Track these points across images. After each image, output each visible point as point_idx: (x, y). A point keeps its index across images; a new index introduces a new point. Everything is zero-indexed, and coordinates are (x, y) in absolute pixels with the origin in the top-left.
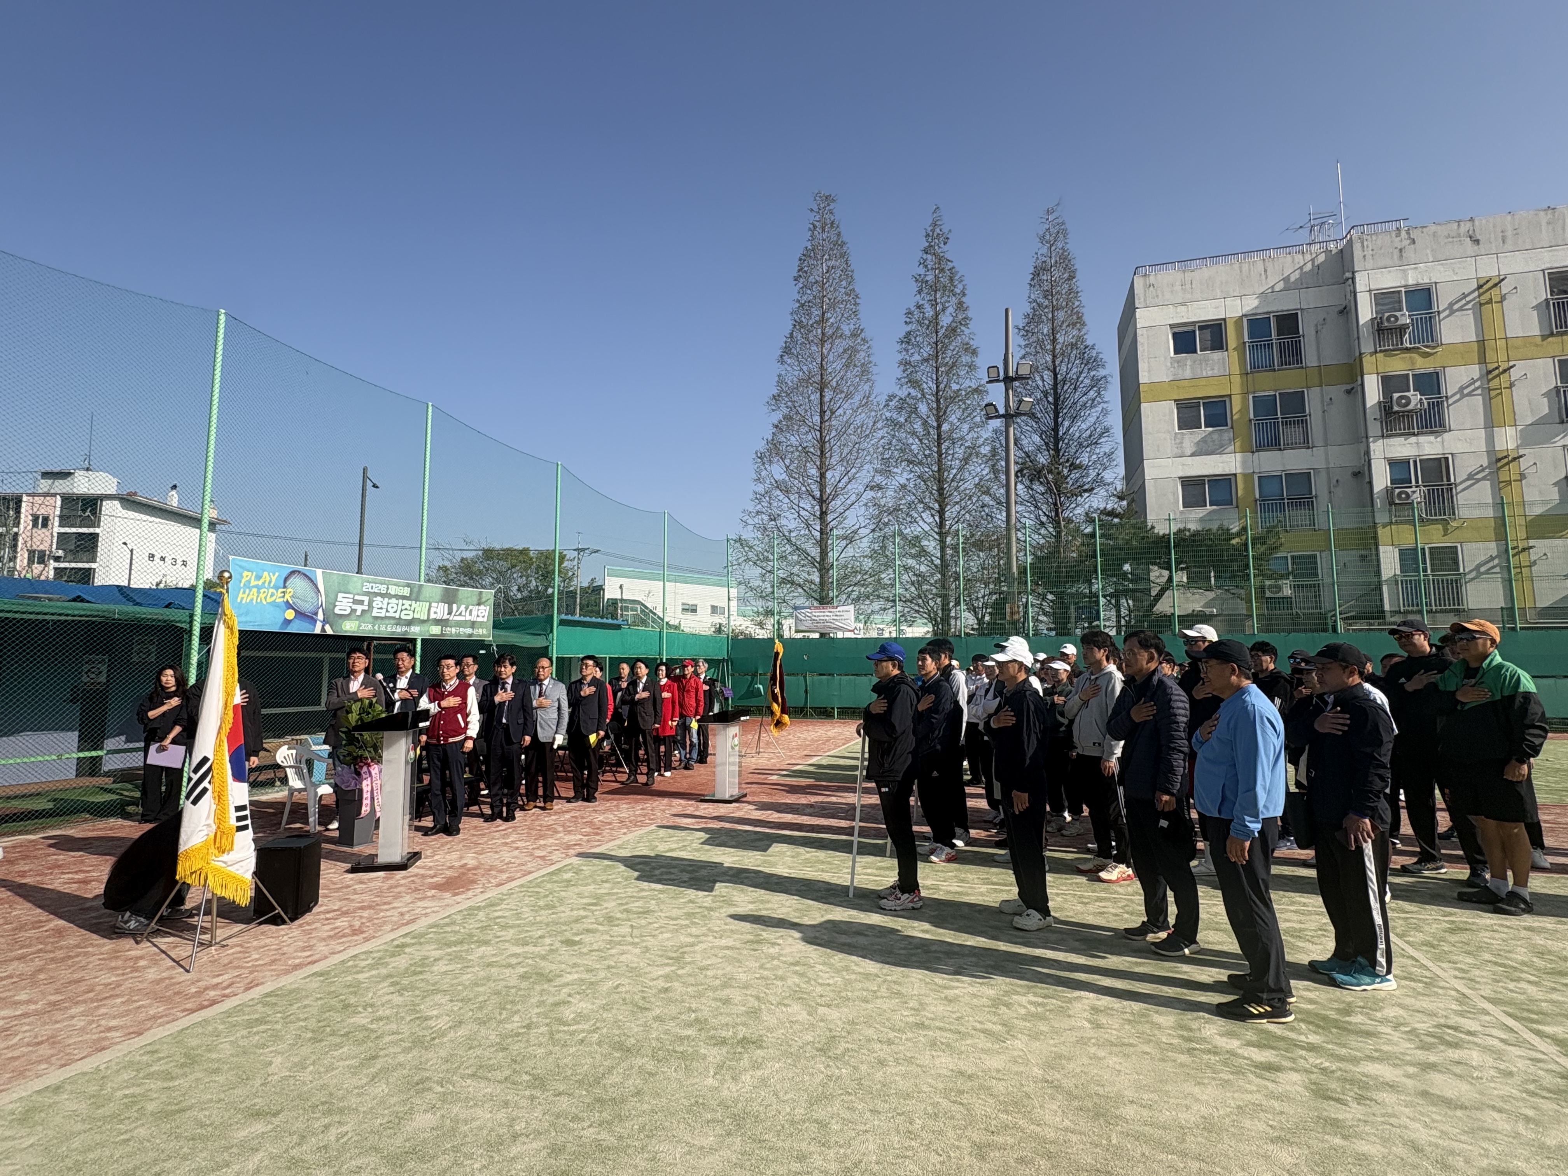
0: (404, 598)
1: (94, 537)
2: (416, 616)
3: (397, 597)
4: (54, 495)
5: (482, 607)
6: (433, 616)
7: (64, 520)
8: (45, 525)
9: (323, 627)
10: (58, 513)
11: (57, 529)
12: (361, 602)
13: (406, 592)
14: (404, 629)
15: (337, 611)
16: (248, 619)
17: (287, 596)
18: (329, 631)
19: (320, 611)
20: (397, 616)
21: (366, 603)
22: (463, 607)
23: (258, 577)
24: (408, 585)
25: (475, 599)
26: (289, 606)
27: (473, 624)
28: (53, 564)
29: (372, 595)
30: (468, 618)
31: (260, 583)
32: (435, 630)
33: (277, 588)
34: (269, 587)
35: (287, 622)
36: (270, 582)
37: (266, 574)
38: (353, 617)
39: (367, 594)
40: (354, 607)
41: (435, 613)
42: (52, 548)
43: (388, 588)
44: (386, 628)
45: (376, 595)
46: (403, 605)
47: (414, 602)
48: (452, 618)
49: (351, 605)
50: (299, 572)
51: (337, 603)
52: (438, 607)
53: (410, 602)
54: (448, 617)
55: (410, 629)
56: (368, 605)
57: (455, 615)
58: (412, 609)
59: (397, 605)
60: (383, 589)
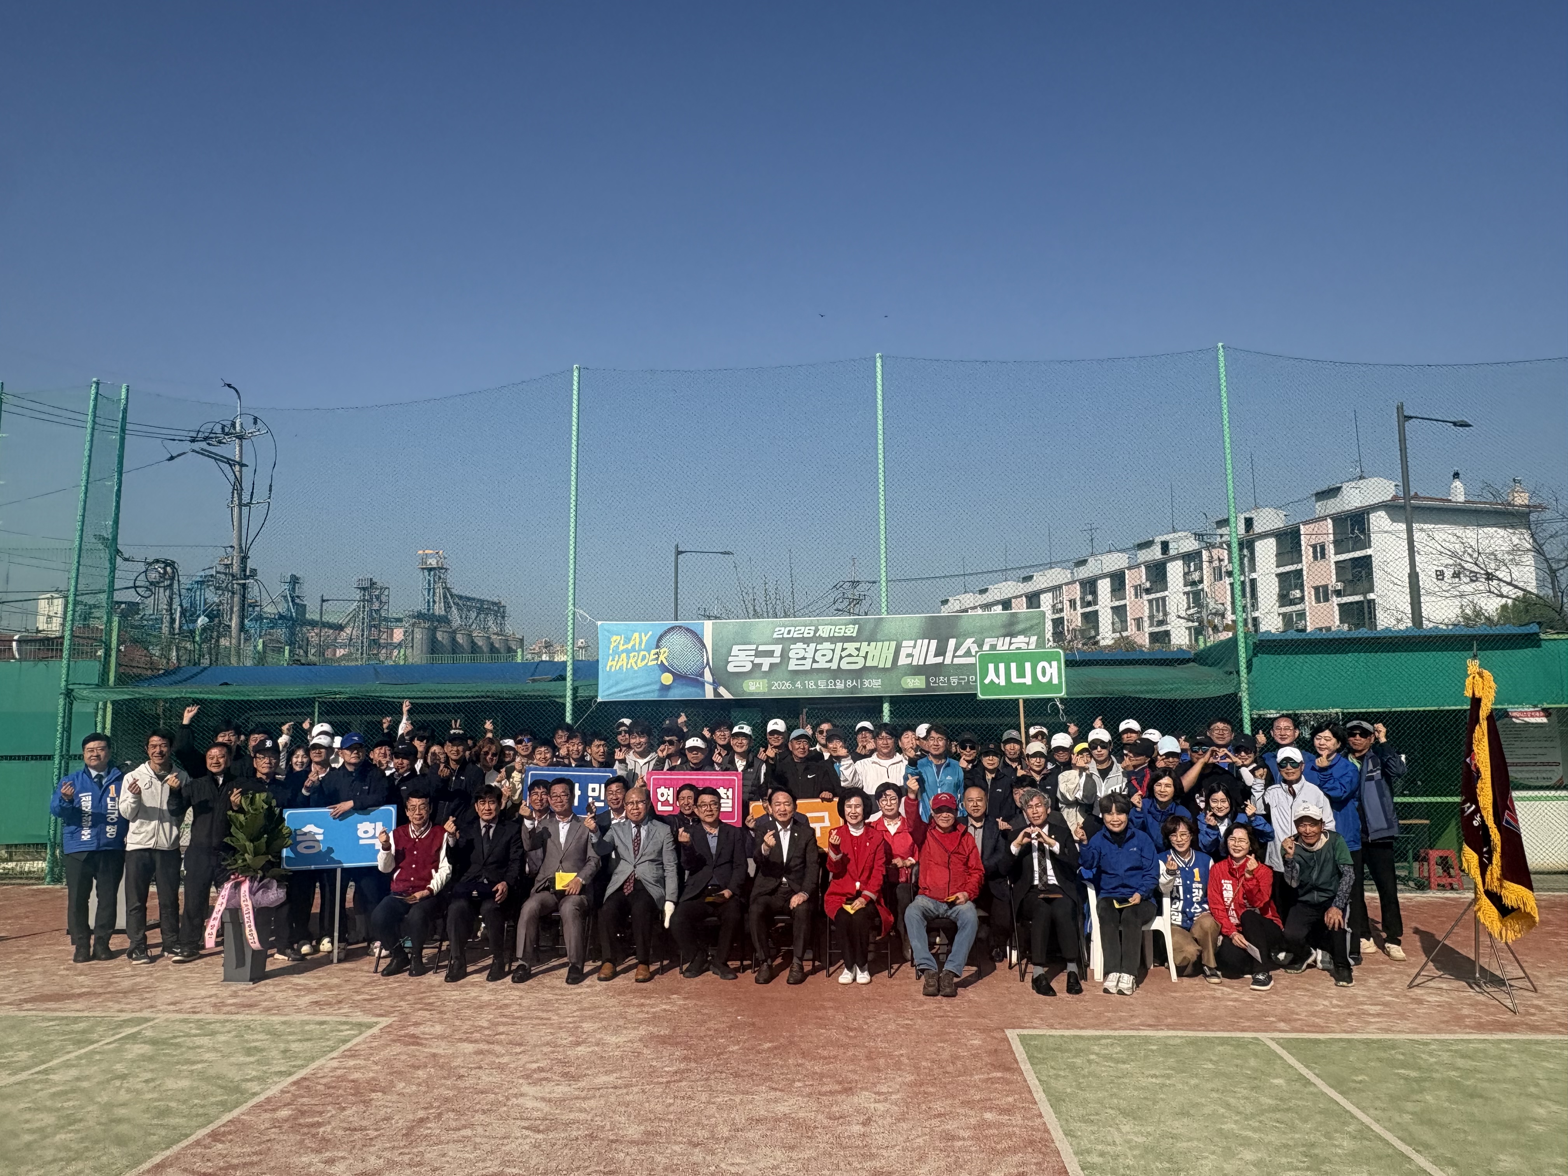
0: (847, 639)
1: (1367, 560)
2: (870, 663)
3: (833, 640)
4: (1325, 518)
7: (1340, 546)
8: (1323, 556)
9: (715, 690)
10: (1331, 537)
11: (1333, 557)
12: (770, 654)
13: (851, 631)
14: (850, 684)
15: (731, 668)
16: (621, 688)
17: (662, 657)
18: (726, 695)
19: (707, 670)
20: (834, 666)
21: (778, 653)
23: (628, 641)
24: (854, 622)
25: (1000, 628)
26: (664, 669)
28: (1335, 600)
29: (786, 642)
31: (630, 646)
32: (915, 683)
33: (648, 650)
34: (641, 649)
35: (665, 688)
36: (640, 644)
37: (636, 635)
38: (757, 674)
39: (781, 641)
40: (758, 661)
41: (910, 655)
42: (1333, 582)
43: (816, 631)
44: (816, 684)
45: (795, 640)
46: (843, 650)
47: (865, 644)
48: (948, 661)
49: (752, 658)
50: (680, 627)
51: (730, 659)
52: (914, 647)
53: (857, 645)
54: (939, 660)
55: (862, 683)
56: (781, 656)
57: (954, 656)
58: (862, 653)
59: (833, 651)
60: (808, 632)
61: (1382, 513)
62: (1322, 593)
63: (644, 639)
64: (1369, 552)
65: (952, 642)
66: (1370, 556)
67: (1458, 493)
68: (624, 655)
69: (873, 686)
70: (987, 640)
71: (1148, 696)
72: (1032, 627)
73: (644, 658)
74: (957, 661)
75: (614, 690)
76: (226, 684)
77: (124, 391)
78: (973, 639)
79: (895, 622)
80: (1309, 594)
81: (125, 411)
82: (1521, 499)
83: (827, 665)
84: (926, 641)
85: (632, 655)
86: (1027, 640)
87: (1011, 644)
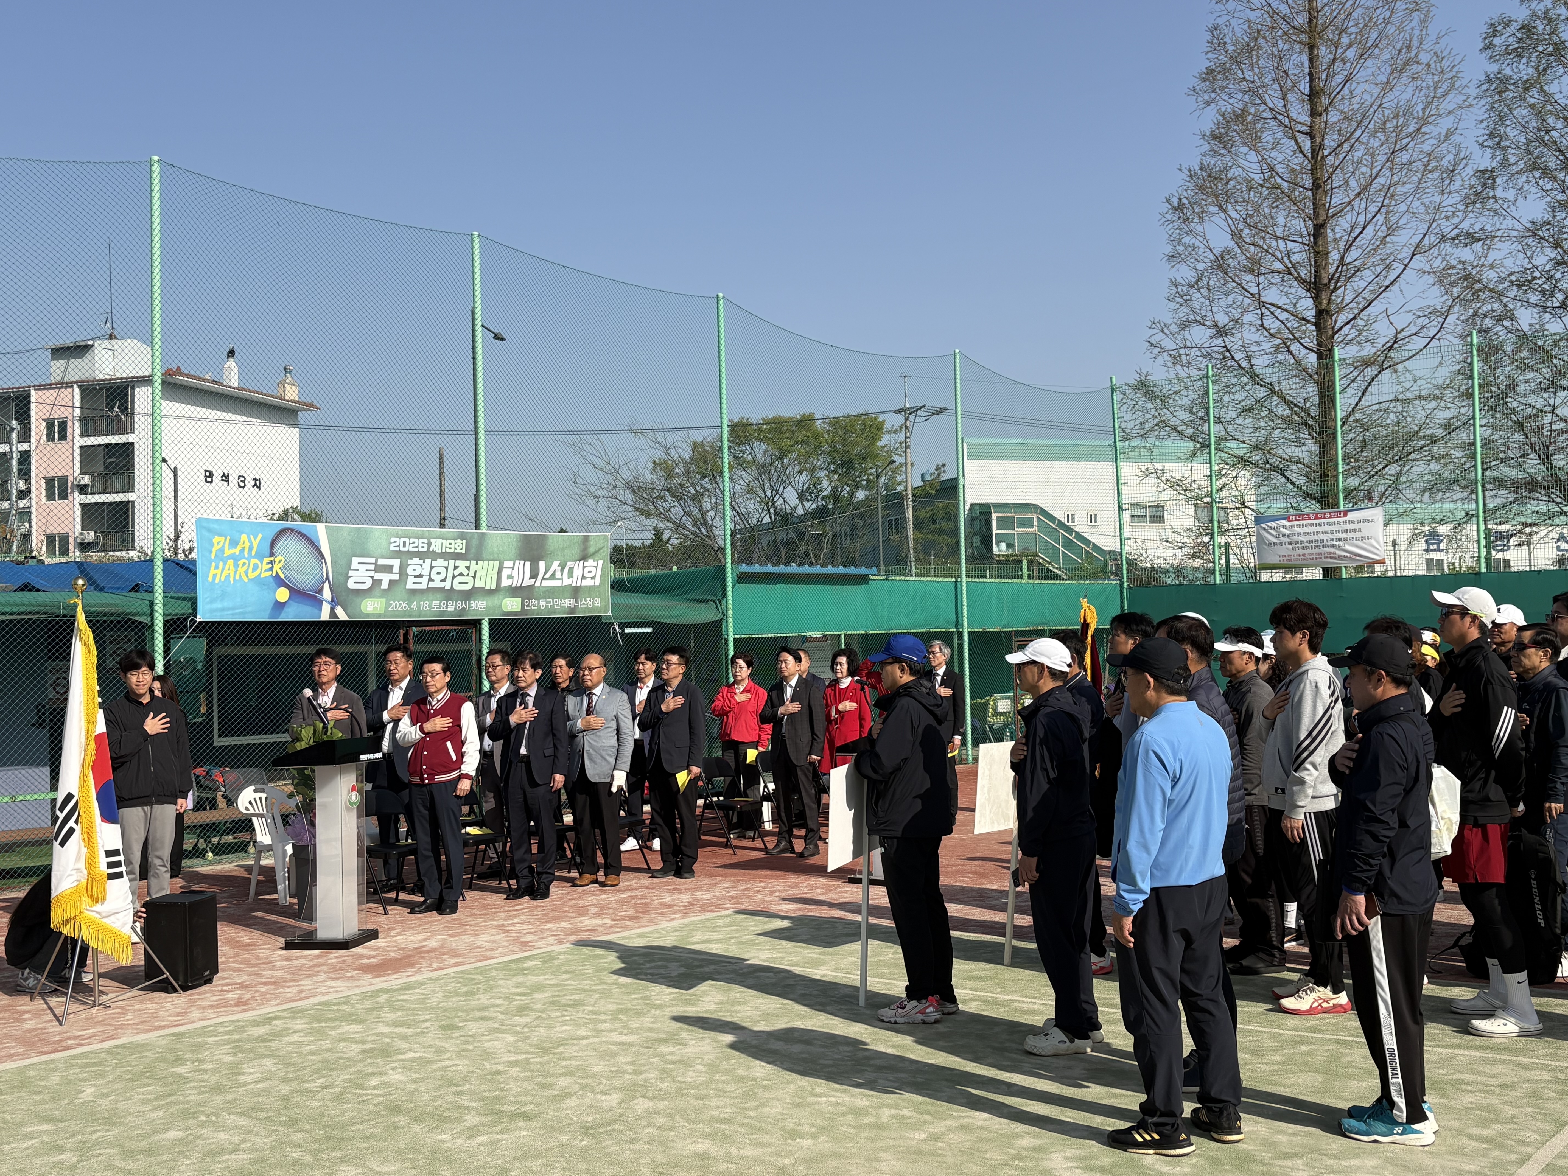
0: (458, 556)
1: (127, 449)
2: (478, 584)
3: (445, 556)
4: (69, 385)
5: (590, 562)
6: (505, 583)
7: (88, 426)
8: (63, 436)
9: (332, 610)
10: (77, 412)
11: (77, 439)
12: (389, 569)
13: (460, 546)
14: (460, 605)
15: (351, 585)
16: (226, 604)
17: (277, 568)
18: (342, 616)
19: (326, 586)
20: (447, 585)
21: (396, 569)
22: (555, 565)
23: (234, 543)
24: (462, 536)
25: (576, 551)
26: (280, 582)
27: (576, 592)
28: (78, 498)
29: (404, 556)
30: (567, 582)
31: (237, 551)
32: (512, 606)
33: (261, 558)
34: (250, 556)
35: (279, 606)
36: (251, 549)
37: (244, 537)
38: (376, 592)
39: (397, 554)
40: (378, 576)
41: (510, 577)
43: (429, 544)
44: (430, 606)
45: (412, 554)
47: (473, 562)
48: (538, 584)
50: (292, 530)
51: (350, 573)
52: (513, 568)
53: (467, 563)
54: (532, 582)
55: (469, 606)
56: (400, 572)
57: (543, 579)
58: (471, 573)
59: (447, 568)
60: (421, 545)
61: (153, 390)
62: (58, 488)
63: (254, 544)
65: (543, 565)
66: (132, 444)
67: (232, 376)
68: (230, 562)
69: (478, 608)
70: (568, 563)
72: (598, 551)
73: (255, 568)
74: (545, 584)
75: (218, 605)
78: (558, 562)
79: (495, 538)
80: (38, 487)
82: (292, 393)
83: (442, 585)
84: (522, 562)
85: (241, 563)
86: (595, 564)
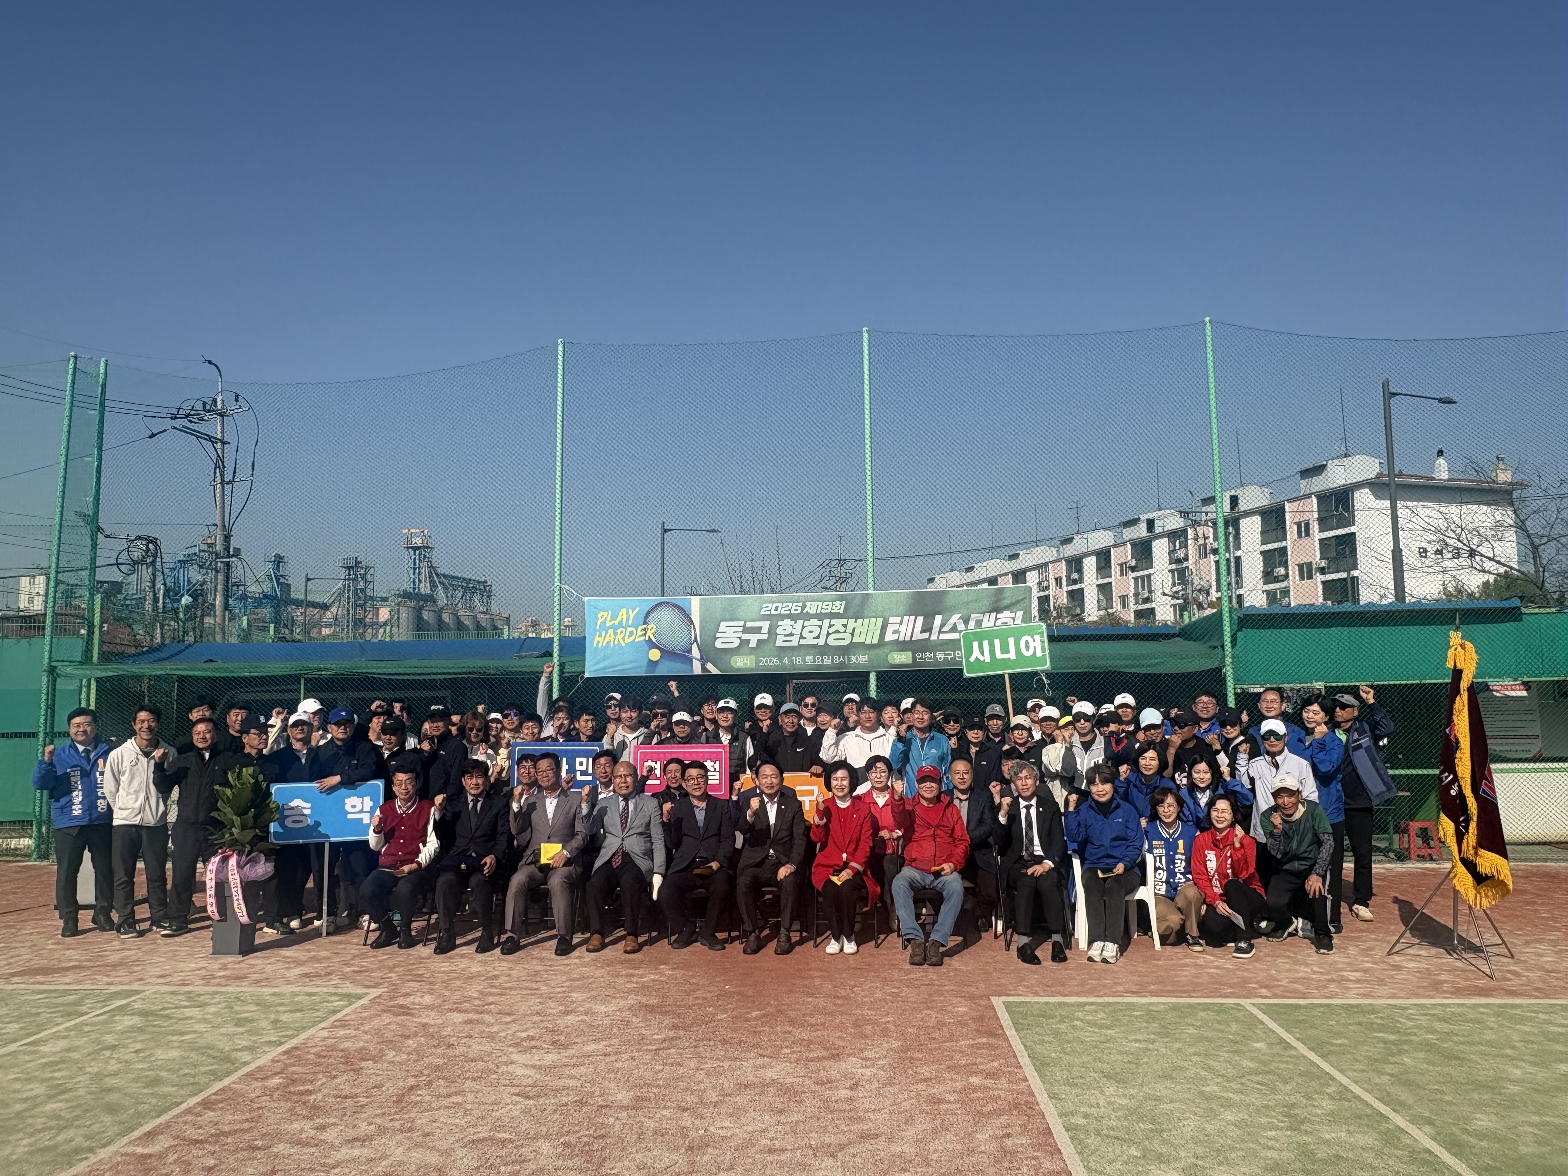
0: (837, 616)
2: (857, 640)
3: (820, 616)
4: (1309, 496)
10: (1316, 515)
11: (1317, 535)
12: (758, 630)
14: (837, 659)
15: (718, 644)
16: (607, 663)
17: (650, 633)
19: (695, 646)
20: (821, 643)
21: (765, 630)
23: (615, 616)
24: (841, 598)
26: (652, 645)
28: (1319, 578)
29: (774, 619)
31: (617, 622)
32: (902, 658)
33: (636, 626)
34: (628, 625)
35: (653, 664)
36: (628, 620)
38: (745, 650)
39: (768, 617)
40: (746, 637)
41: (895, 632)
42: (1316, 558)
43: (804, 607)
44: (804, 660)
45: (783, 617)
46: (830, 626)
47: (852, 621)
48: (934, 637)
49: (740, 635)
50: (668, 603)
51: (718, 635)
52: (901, 624)
53: (844, 621)
54: (926, 635)
55: (849, 660)
56: (769, 632)
57: (940, 632)
58: (849, 630)
59: (821, 627)
60: (795, 608)
61: (1367, 490)
62: (1306, 571)
63: (632, 616)
64: (1353, 529)
65: (938, 619)
66: (1354, 534)
67: (1442, 471)
68: (611, 631)
69: (860, 660)
70: (972, 616)
71: (1133, 670)
72: (1017, 602)
73: (631, 633)
74: (943, 637)
75: (601, 665)
76: (211, 661)
77: (102, 365)
78: (959, 616)
79: (881, 597)
80: (1293, 572)
81: (104, 386)
82: (1504, 477)
83: (815, 642)
84: (913, 617)
85: (619, 631)
86: (1013, 615)
87: (996, 619)
